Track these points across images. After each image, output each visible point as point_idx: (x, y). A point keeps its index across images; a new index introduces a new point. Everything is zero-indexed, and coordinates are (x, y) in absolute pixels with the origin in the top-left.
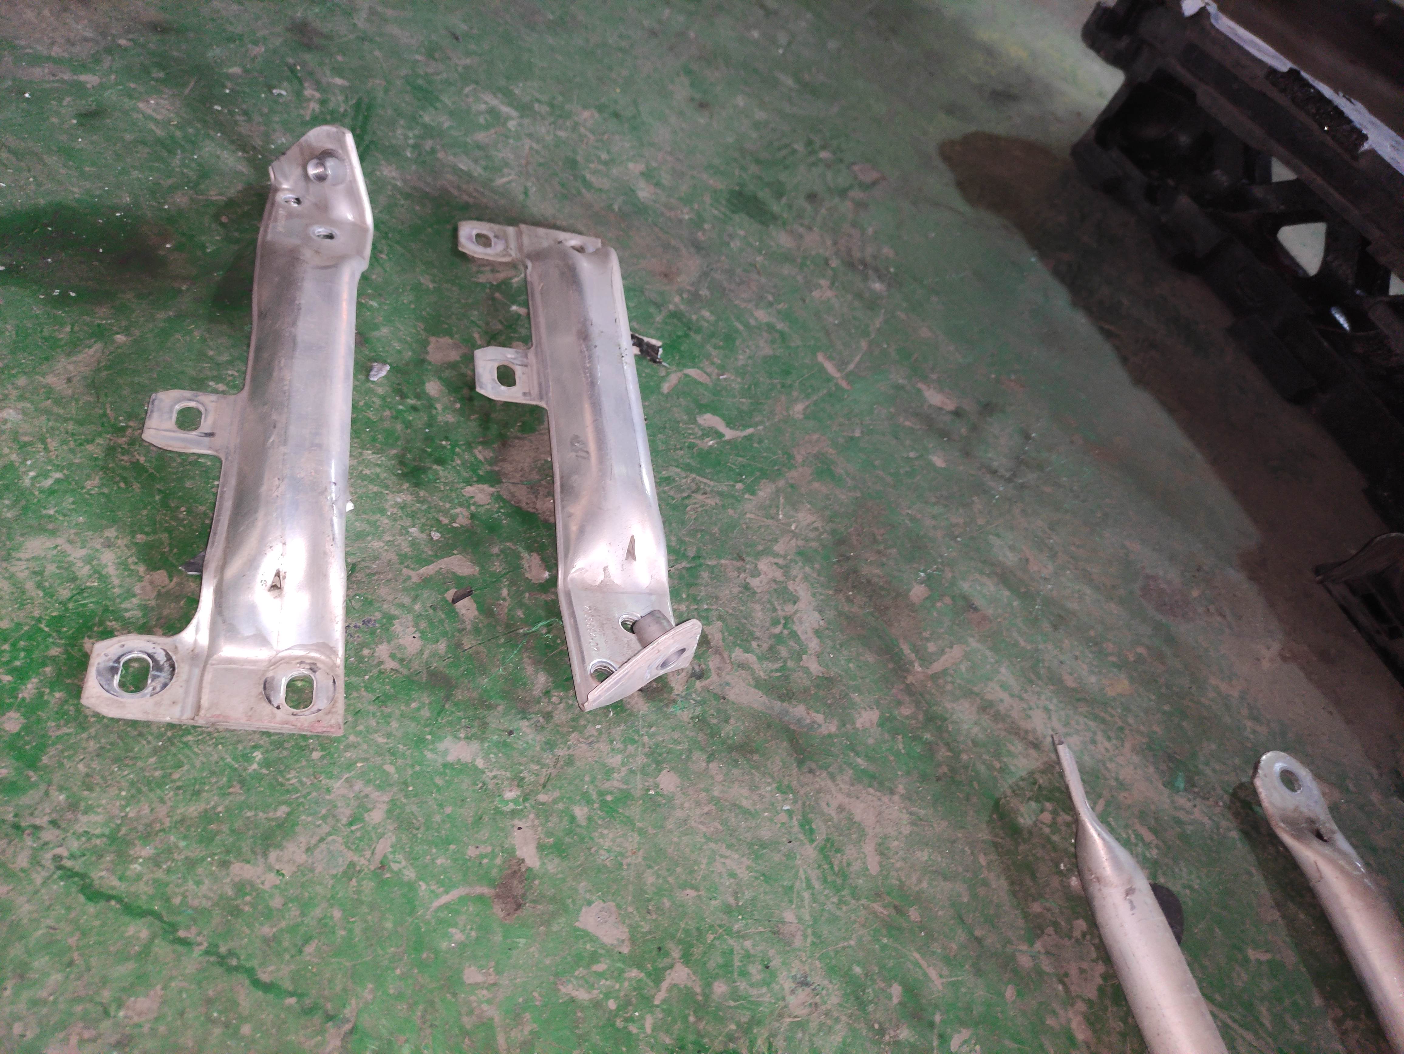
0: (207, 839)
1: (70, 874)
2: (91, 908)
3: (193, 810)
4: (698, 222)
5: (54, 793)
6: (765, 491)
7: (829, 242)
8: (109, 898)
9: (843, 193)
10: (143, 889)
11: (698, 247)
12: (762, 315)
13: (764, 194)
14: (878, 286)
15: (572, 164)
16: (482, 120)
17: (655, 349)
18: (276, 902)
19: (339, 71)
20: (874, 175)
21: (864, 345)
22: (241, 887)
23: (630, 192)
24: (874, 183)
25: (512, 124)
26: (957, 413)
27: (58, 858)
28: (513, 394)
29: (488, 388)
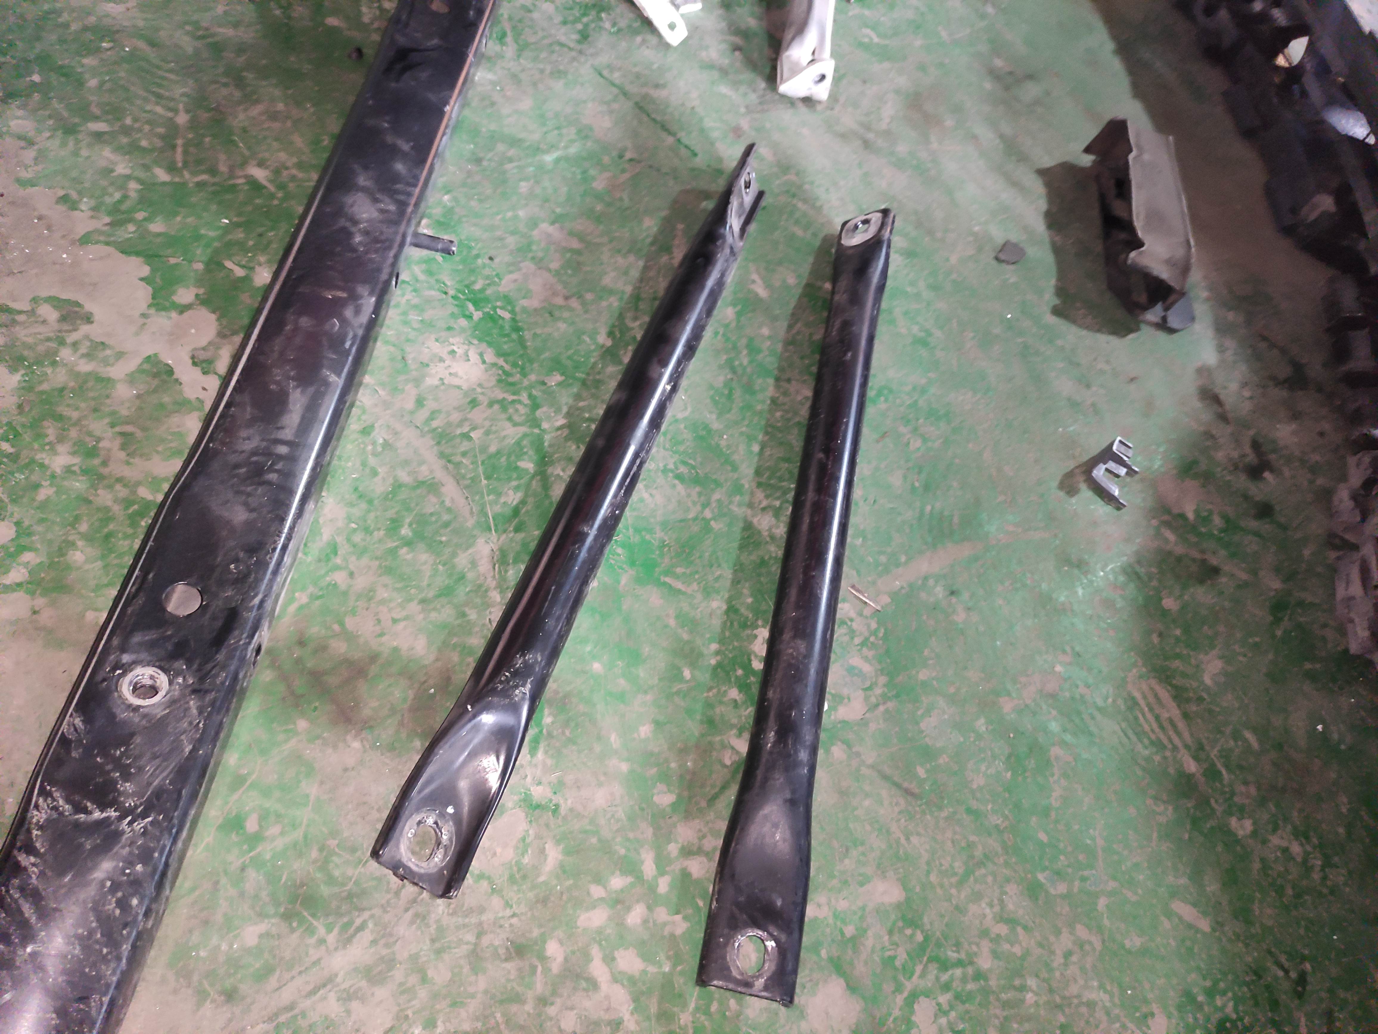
0: (638, 78)
1: (596, 69)
2: (602, 79)
3: (634, 69)
5: (592, 48)
6: (886, 65)
8: (607, 79)
10: (617, 81)
14: (990, 10)
18: (658, 102)
21: (967, 31)
22: (647, 93)
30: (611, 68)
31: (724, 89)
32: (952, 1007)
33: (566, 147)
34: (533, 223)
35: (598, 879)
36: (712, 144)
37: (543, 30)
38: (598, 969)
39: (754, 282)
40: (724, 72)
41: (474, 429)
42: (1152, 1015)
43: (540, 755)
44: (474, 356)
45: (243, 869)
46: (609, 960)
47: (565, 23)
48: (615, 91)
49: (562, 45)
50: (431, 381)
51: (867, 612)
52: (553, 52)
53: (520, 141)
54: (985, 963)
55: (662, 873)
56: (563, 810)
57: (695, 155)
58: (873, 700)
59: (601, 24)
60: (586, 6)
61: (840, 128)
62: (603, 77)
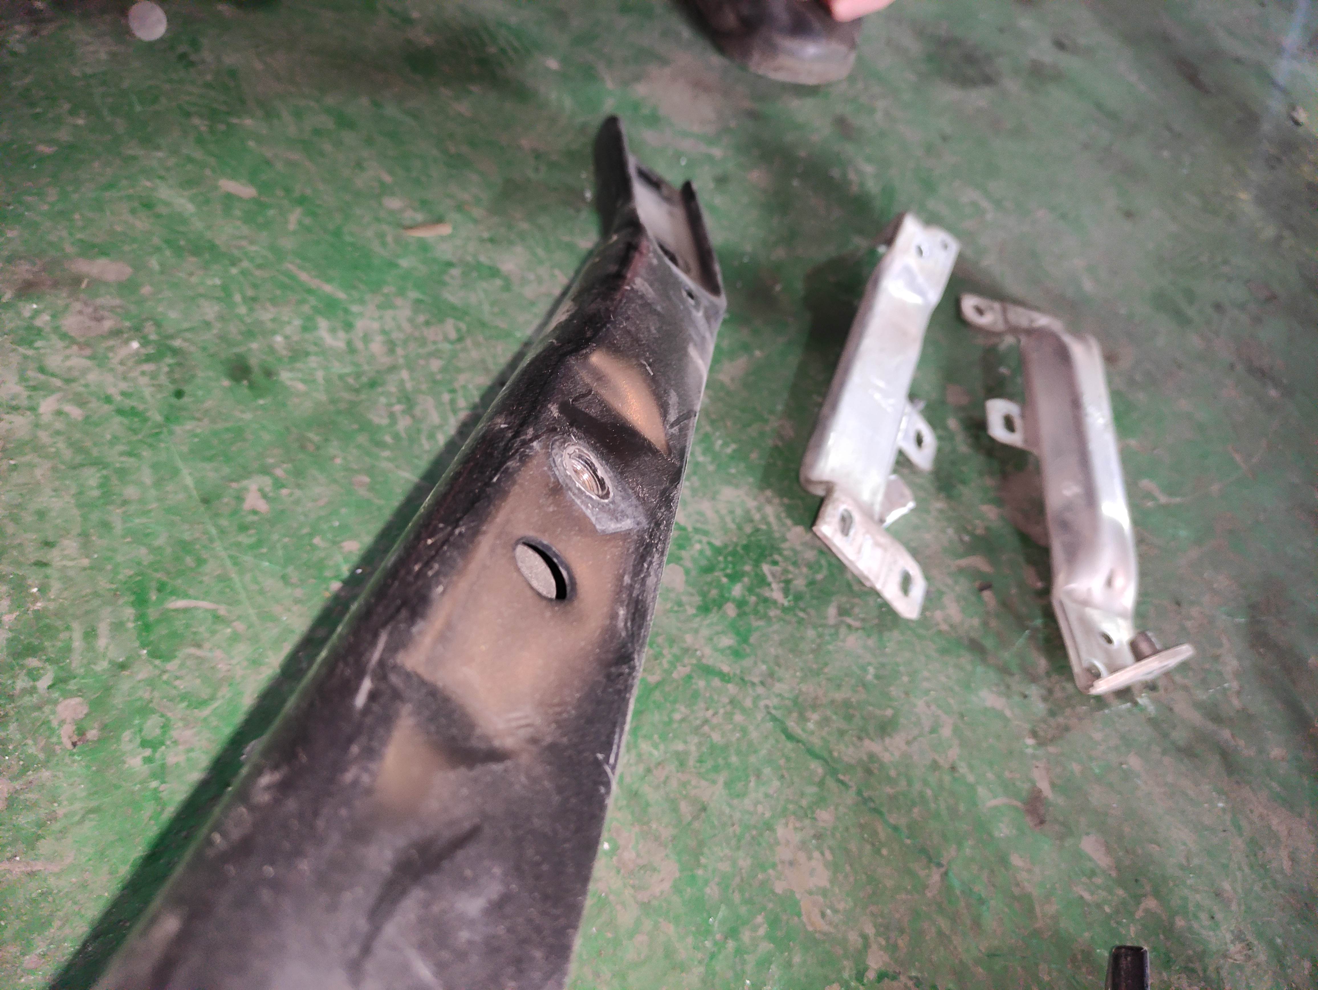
0: (849, 718)
1: (774, 719)
2: (790, 745)
3: (839, 696)
4: (1130, 319)
5: (760, 664)
7: (1233, 349)
8: (798, 741)
9: (1242, 306)
10: (816, 741)
11: (1131, 337)
12: (1183, 405)
13: (1180, 299)
14: (1273, 393)
15: (1034, 254)
18: (893, 773)
20: (1266, 293)
21: (1264, 445)
22: (872, 757)
23: (1075, 282)
24: (1267, 301)
25: (989, 216)
27: (767, 707)
28: (1014, 439)
29: (998, 431)
30: (799, 707)
31: (989, 698)
36: (1003, 861)
37: (672, 641)
47: (705, 609)
48: (817, 767)
49: (708, 671)
52: (695, 695)
59: (767, 593)
60: (734, 553)
61: (1180, 736)
62: (790, 737)
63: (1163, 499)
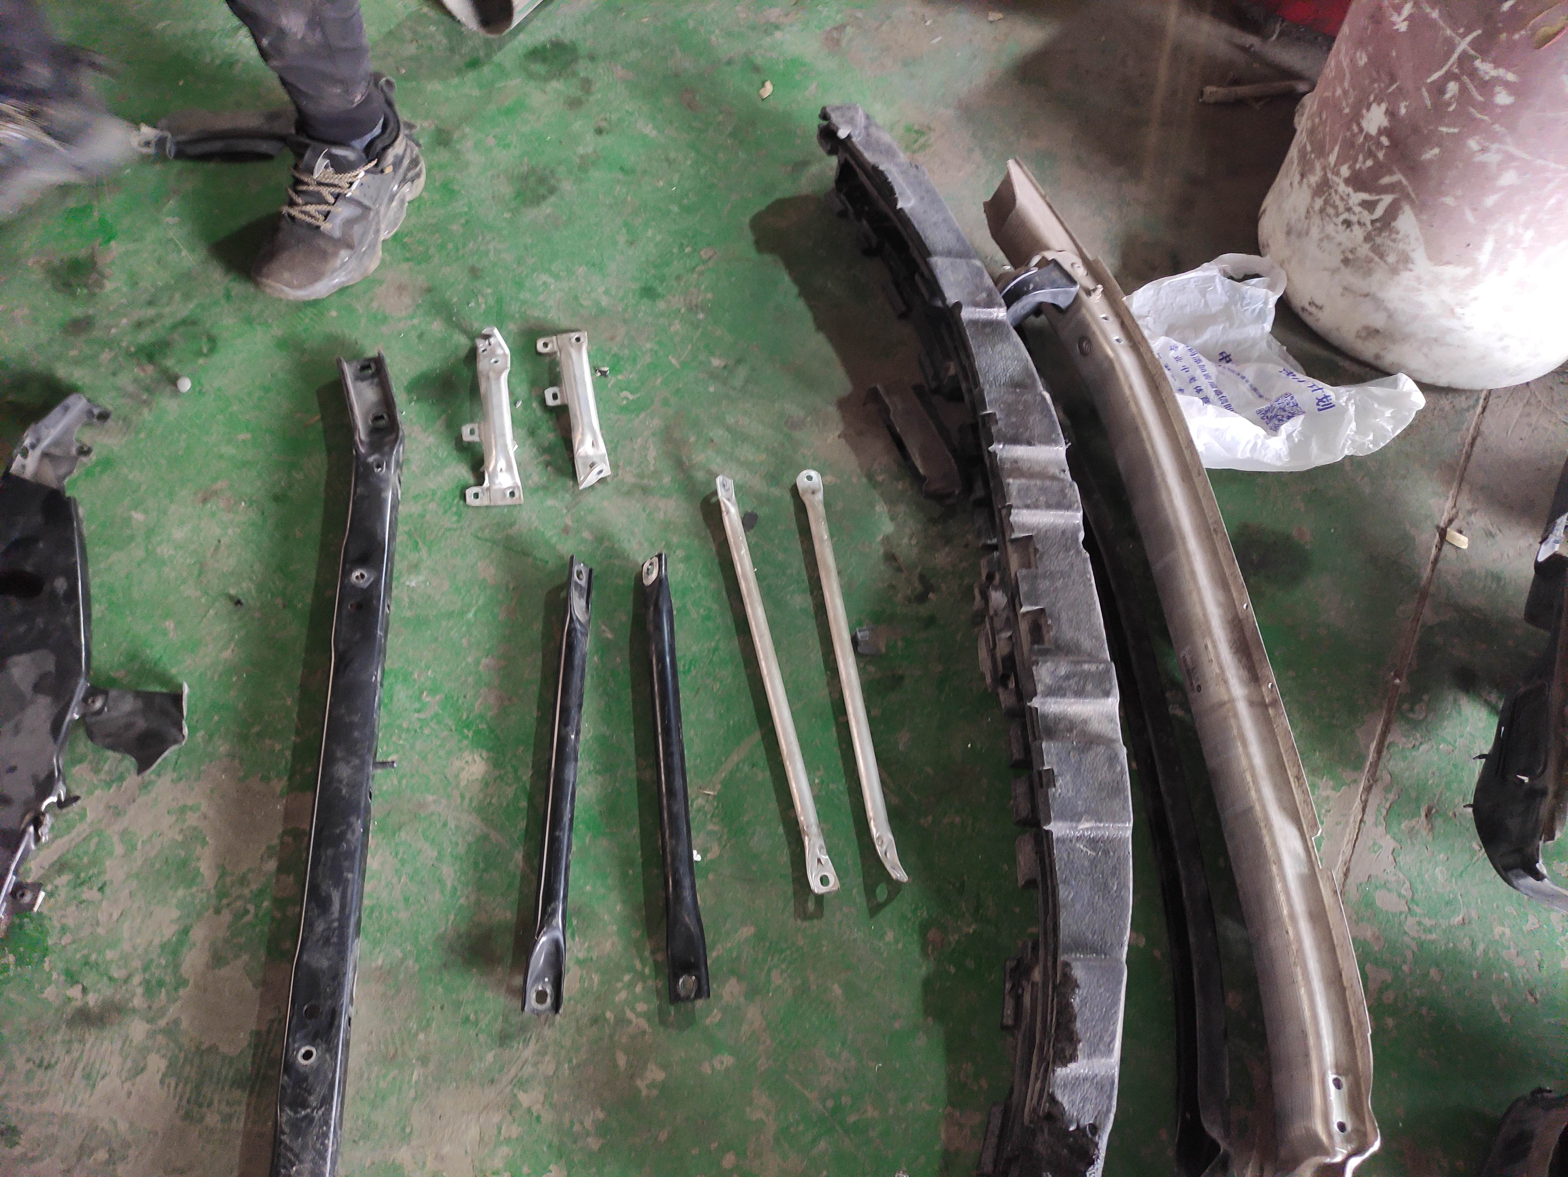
2: (480, 541)
4: (625, 310)
5: (467, 520)
6: (642, 416)
7: (682, 300)
8: (482, 539)
9: (693, 269)
11: (625, 321)
12: (648, 346)
13: (655, 284)
14: (701, 316)
15: (576, 298)
16: (541, 289)
17: (606, 372)
18: (515, 536)
19: (488, 286)
20: (710, 253)
21: (690, 347)
22: (508, 534)
23: (598, 303)
24: (710, 258)
25: (552, 287)
26: (725, 367)
28: (558, 402)
29: (550, 402)
30: (482, 529)
31: (550, 502)
32: (787, 968)
33: (477, 602)
34: (477, 662)
35: (618, 980)
36: (554, 548)
38: (630, 1015)
39: (604, 631)
40: (545, 488)
41: (492, 798)
42: (886, 933)
43: (577, 939)
44: (477, 758)
45: (477, 1035)
46: (633, 1010)
47: (445, 512)
48: (489, 544)
49: (449, 530)
50: (463, 783)
51: (710, 798)
52: (447, 538)
53: (452, 612)
54: (801, 943)
55: (644, 967)
56: (594, 958)
57: (547, 562)
58: (724, 843)
61: (625, 489)
62: (478, 538)
63: (631, 397)
